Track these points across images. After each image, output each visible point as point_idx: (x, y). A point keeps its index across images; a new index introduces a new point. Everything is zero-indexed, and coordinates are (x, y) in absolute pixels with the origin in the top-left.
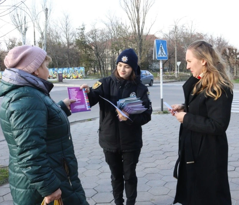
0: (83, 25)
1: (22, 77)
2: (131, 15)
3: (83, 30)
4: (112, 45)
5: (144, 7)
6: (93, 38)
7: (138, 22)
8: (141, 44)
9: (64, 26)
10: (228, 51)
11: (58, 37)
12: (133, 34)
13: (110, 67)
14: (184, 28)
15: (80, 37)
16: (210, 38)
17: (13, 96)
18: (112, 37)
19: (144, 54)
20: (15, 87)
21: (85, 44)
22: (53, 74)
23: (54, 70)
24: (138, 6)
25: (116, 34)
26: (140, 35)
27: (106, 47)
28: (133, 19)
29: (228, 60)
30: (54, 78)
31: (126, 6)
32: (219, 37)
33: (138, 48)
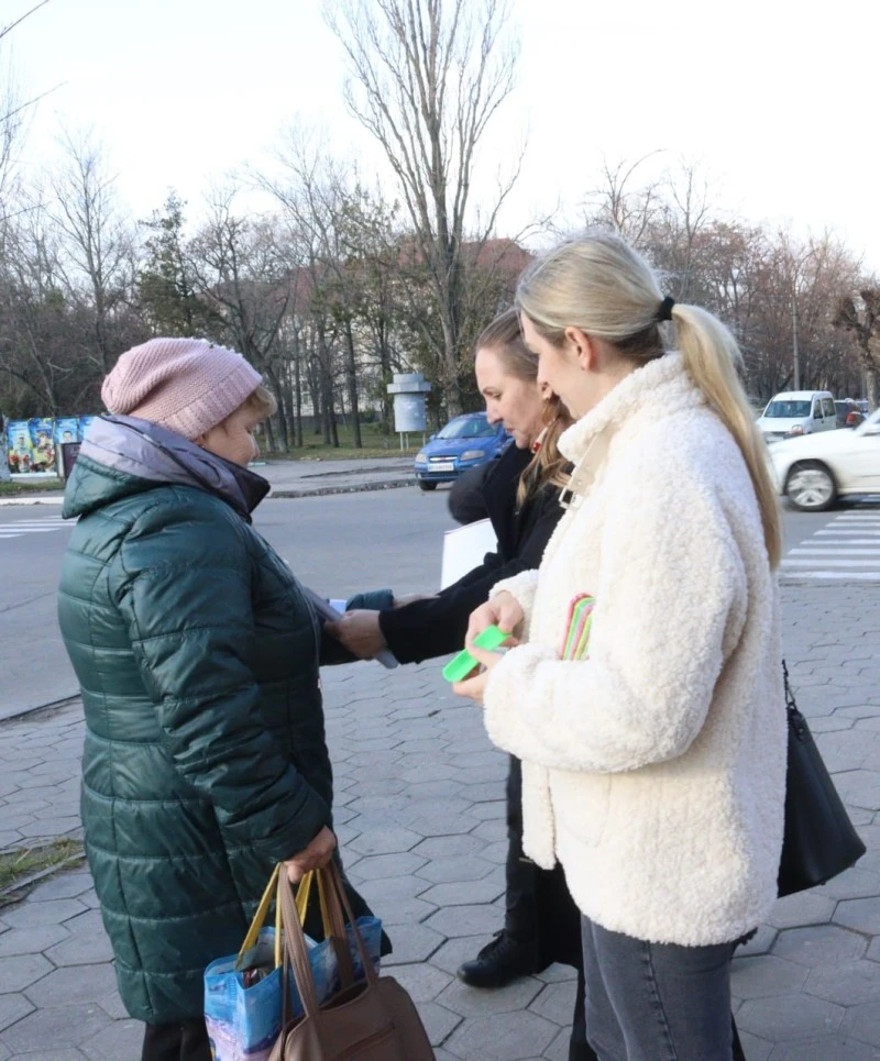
0: (171, 206)
1: (165, 450)
2: (404, 148)
3: (174, 229)
4: (318, 296)
5: (460, 109)
6: (221, 264)
7: (438, 182)
8: (455, 285)
9: (76, 210)
10: (861, 306)
11: (45, 265)
12: (414, 238)
13: (311, 403)
14: (652, 205)
15: (159, 263)
16: (778, 245)
17: (135, 520)
18: (312, 258)
19: (472, 332)
20: (133, 488)
21: (185, 296)
22: (34, 446)
23: (35, 430)
24: (433, 106)
25: (331, 243)
26: (450, 244)
27: (289, 307)
28: (413, 169)
29: (865, 345)
30: (36, 468)
31: (378, 109)
32: (819, 236)
33: (445, 307)
